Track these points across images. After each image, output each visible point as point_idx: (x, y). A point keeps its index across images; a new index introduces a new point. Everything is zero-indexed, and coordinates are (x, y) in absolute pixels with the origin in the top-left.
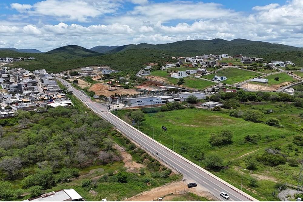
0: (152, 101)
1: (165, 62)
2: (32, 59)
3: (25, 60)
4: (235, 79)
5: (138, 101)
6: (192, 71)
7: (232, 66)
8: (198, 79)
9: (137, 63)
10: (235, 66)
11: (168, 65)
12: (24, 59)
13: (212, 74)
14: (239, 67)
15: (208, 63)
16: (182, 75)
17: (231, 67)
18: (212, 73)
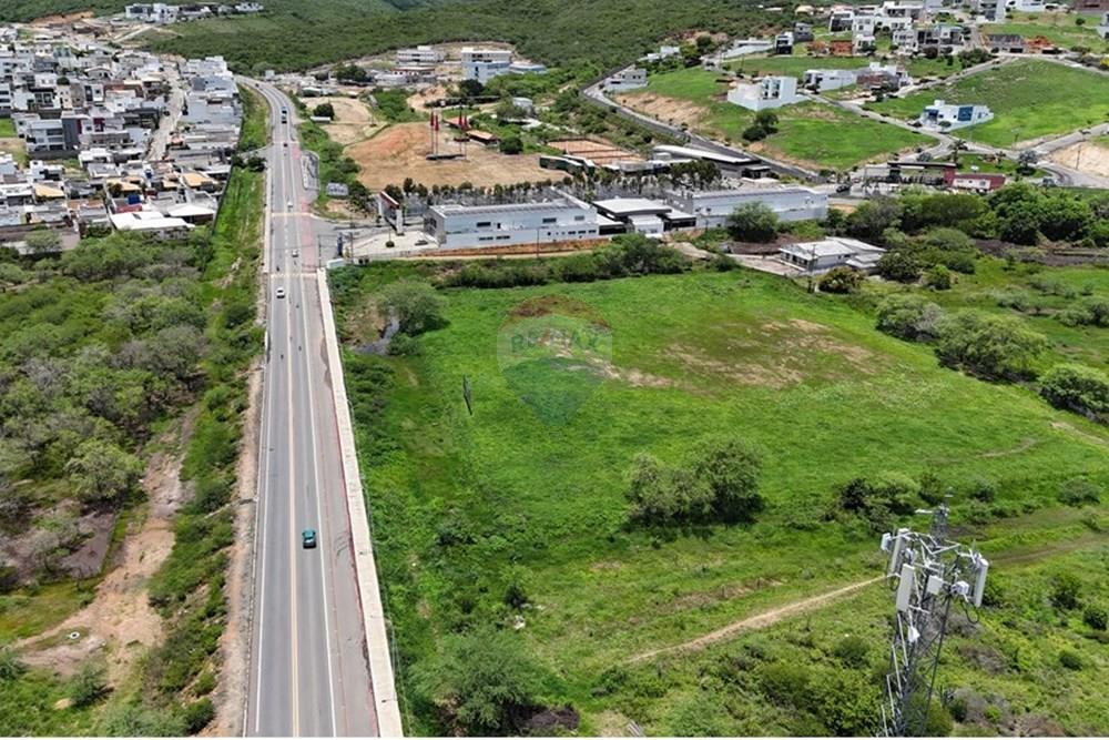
0: (552, 225)
1: (761, 28)
2: (248, 8)
3: (225, 14)
4: (1034, 118)
5: (480, 225)
6: (834, 73)
7: (1045, 52)
8: (850, 113)
9: (638, 31)
10: (1060, 52)
11: (741, 45)
12: (220, 10)
13: (927, 89)
14: (1075, 60)
15: (929, 34)
16: (776, 95)
17: (1038, 56)
18: (929, 84)
